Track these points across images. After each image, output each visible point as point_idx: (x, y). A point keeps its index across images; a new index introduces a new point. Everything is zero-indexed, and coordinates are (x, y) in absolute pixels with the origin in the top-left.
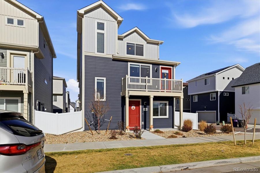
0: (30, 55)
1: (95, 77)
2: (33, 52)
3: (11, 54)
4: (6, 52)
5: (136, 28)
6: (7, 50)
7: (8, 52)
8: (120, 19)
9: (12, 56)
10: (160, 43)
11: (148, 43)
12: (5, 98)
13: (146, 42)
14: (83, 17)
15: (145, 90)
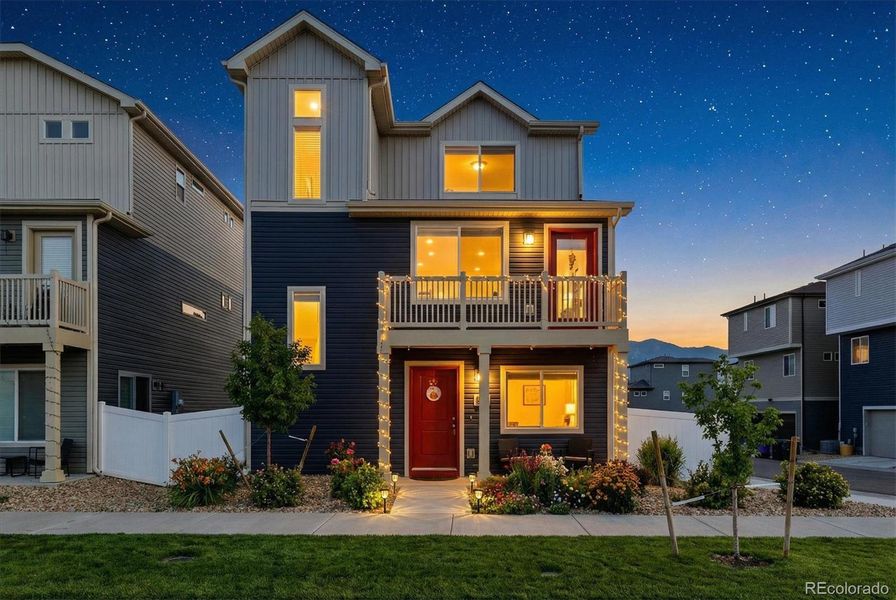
0: (84, 230)
1: (289, 288)
2: (94, 220)
3: (34, 231)
4: (19, 227)
5: (480, 87)
6: (24, 222)
7: (27, 226)
8: (371, 64)
9: (38, 236)
10: (582, 127)
11: (532, 136)
12: (16, 369)
13: (524, 136)
14: (246, 82)
15: (451, 324)
